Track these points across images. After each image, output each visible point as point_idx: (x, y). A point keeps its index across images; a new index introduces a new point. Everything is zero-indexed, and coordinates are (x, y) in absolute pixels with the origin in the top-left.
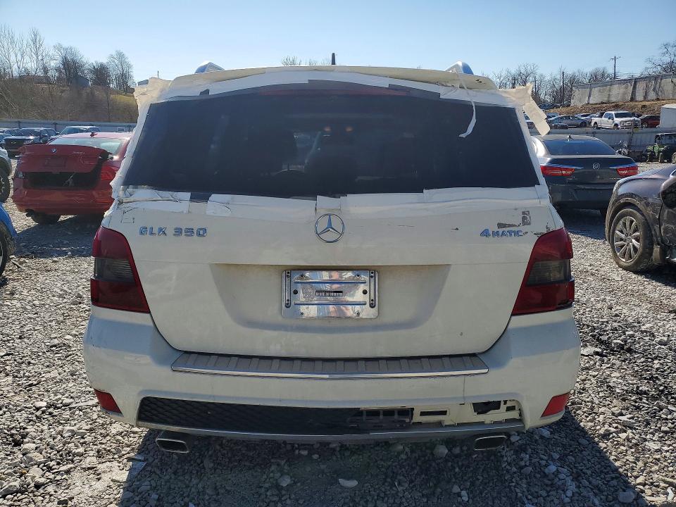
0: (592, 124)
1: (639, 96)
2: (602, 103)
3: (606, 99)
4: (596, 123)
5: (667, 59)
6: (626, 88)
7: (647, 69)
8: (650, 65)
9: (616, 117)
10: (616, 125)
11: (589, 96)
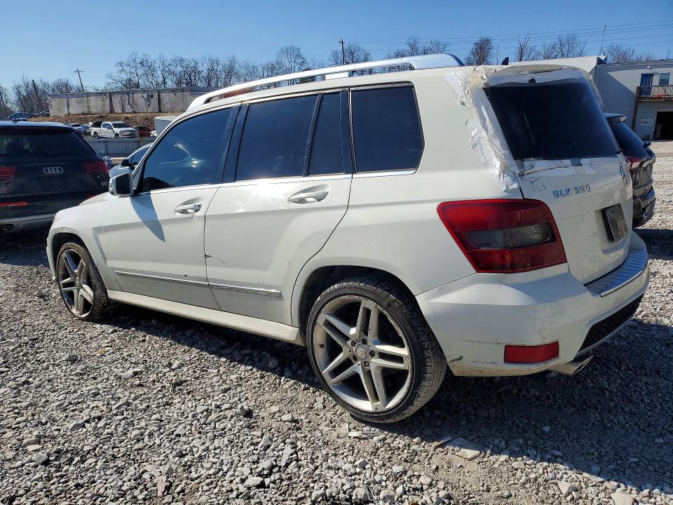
0: (92, 134)
1: (118, 109)
2: (84, 114)
3: (87, 110)
4: (95, 133)
5: (125, 77)
6: (103, 100)
7: (109, 84)
8: (111, 81)
9: (115, 127)
10: (117, 134)
11: (68, 107)
